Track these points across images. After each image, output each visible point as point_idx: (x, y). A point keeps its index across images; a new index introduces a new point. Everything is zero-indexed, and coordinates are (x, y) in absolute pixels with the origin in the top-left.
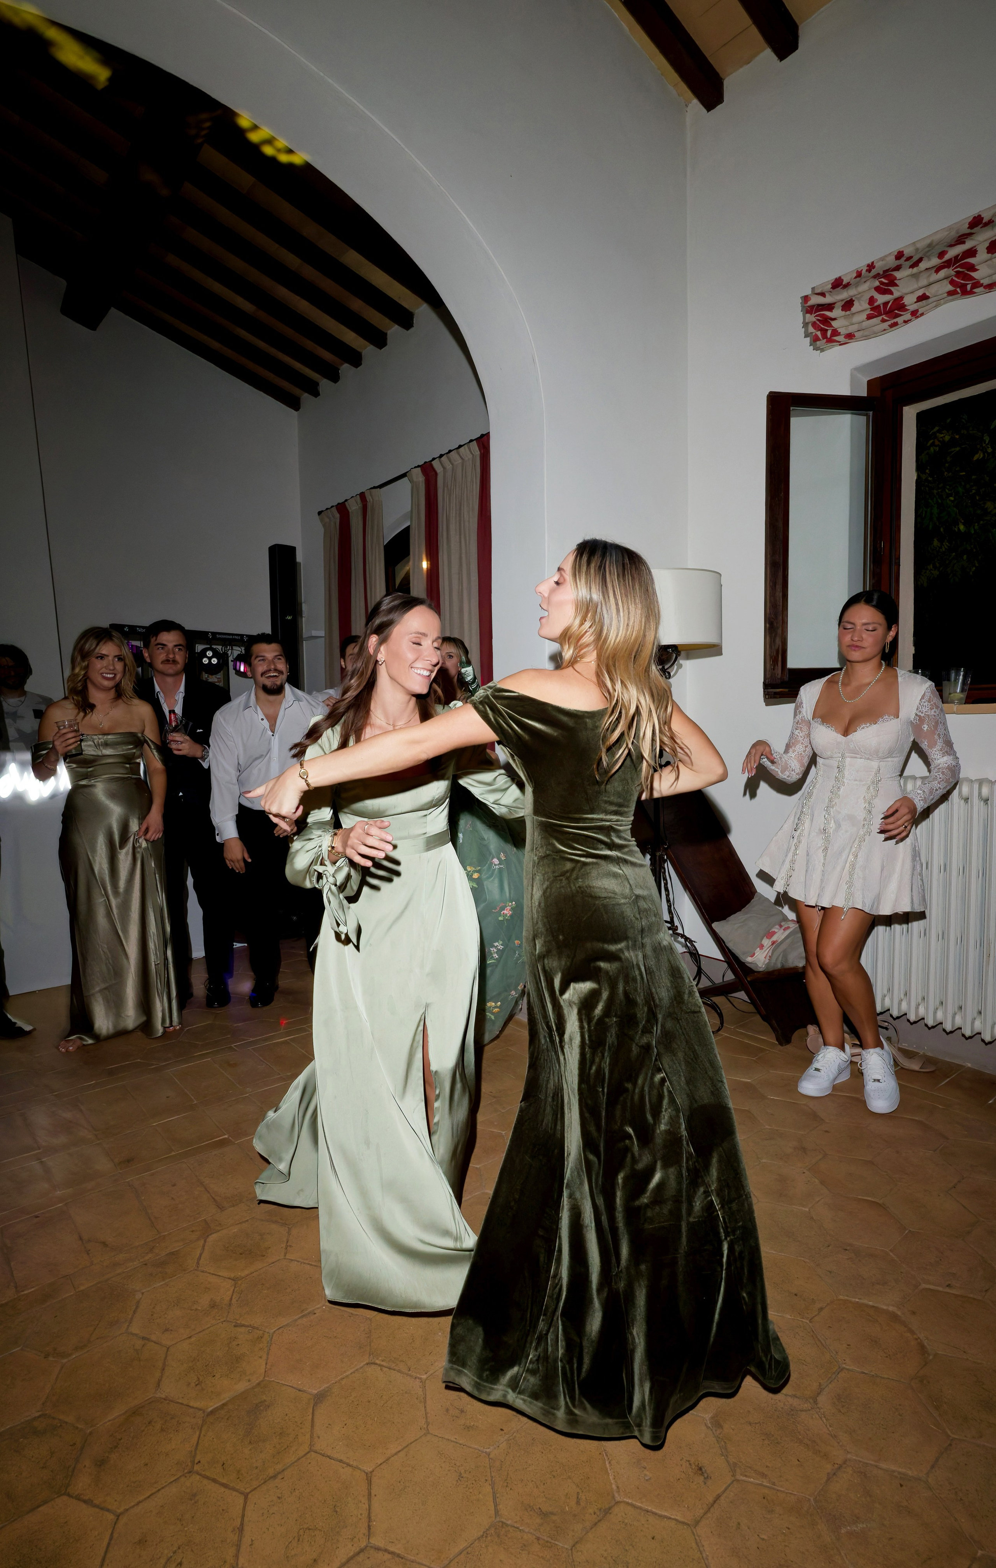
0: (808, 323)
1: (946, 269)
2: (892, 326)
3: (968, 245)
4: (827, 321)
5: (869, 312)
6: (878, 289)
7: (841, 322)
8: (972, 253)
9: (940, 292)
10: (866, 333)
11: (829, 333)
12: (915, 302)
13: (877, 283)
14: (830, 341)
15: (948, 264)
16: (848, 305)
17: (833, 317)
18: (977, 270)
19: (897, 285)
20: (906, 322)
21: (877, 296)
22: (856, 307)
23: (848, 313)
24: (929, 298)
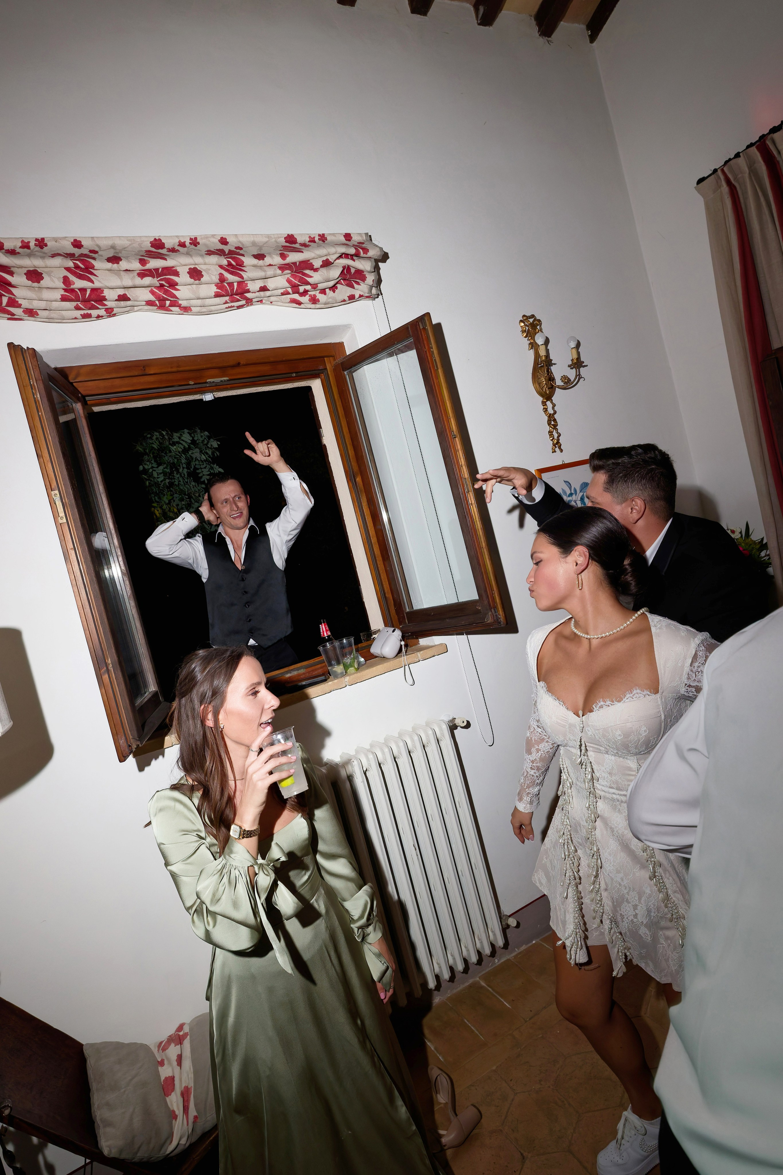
1: (149, 278)
3: (168, 261)
4: (4, 284)
5: (63, 293)
6: (70, 268)
7: (26, 292)
8: (173, 271)
9: (140, 299)
12: (116, 300)
13: (71, 265)
15: (150, 273)
16: (35, 276)
18: (178, 290)
19: (93, 274)
21: (71, 277)
22: (46, 282)
23: (36, 284)
24: (129, 299)
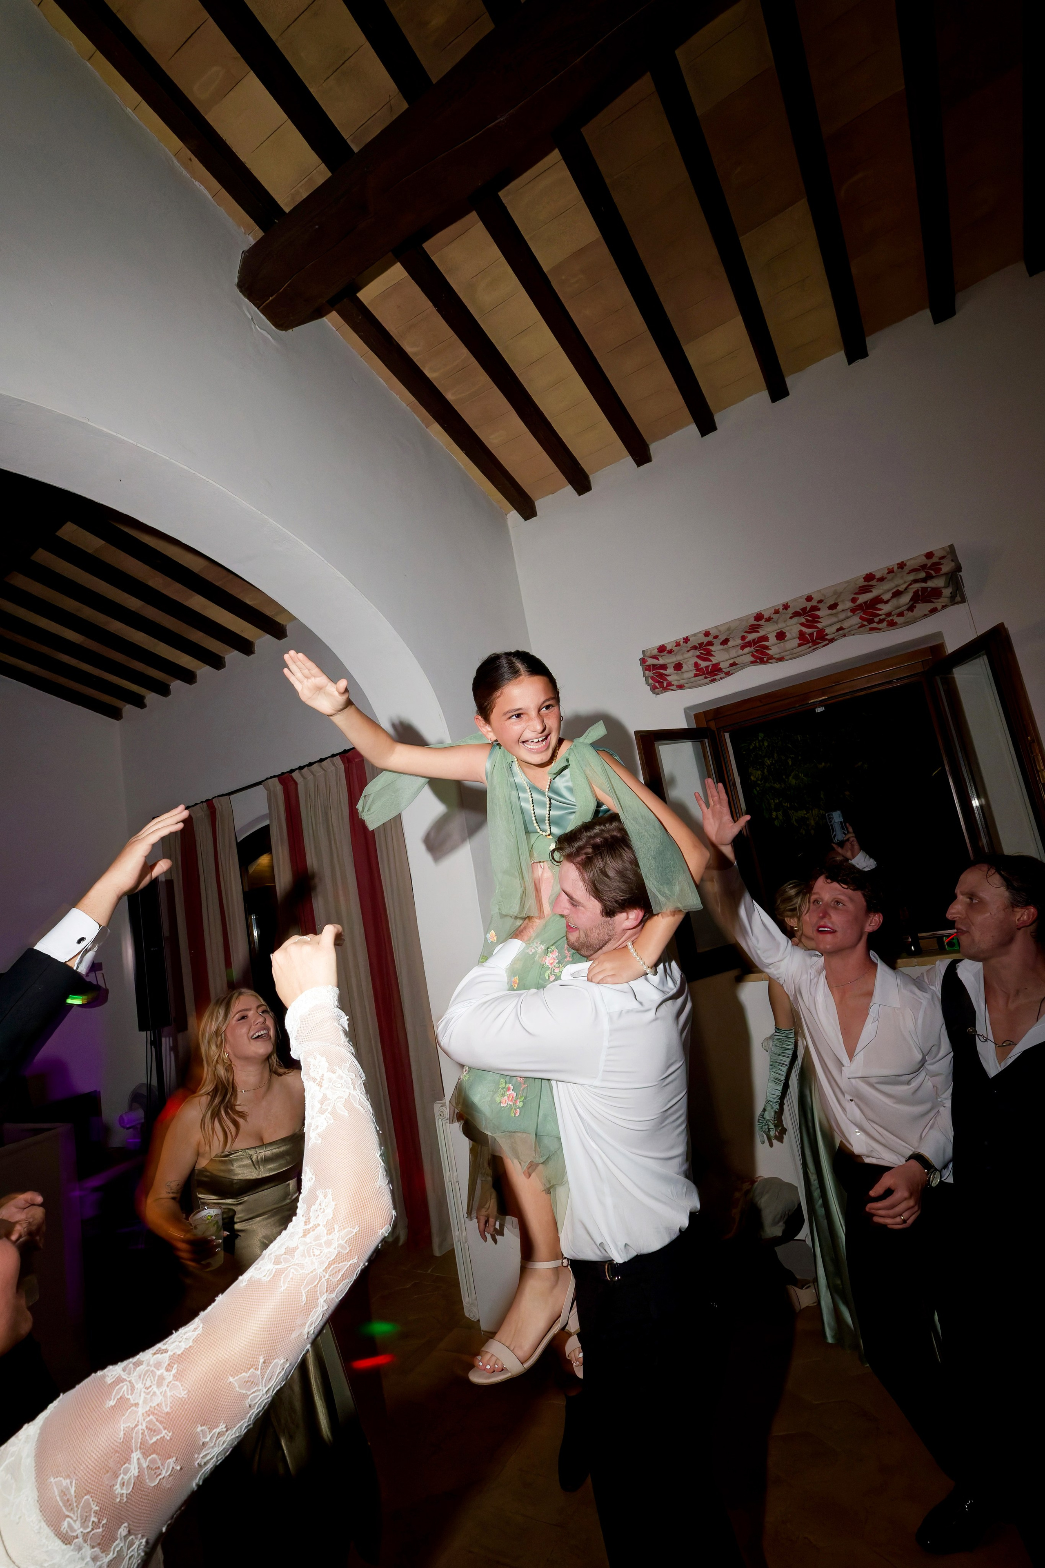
0: (648, 677)
1: (749, 648)
2: (713, 681)
3: (761, 633)
4: (662, 676)
5: (695, 672)
6: (698, 657)
7: (673, 677)
8: (765, 638)
9: (745, 662)
10: (693, 684)
11: (665, 684)
12: (728, 667)
13: (698, 654)
14: (666, 689)
15: (749, 644)
16: (678, 667)
17: (667, 674)
18: (770, 649)
19: (712, 655)
20: (721, 678)
21: (699, 662)
22: (685, 668)
23: (679, 672)
24: (737, 664)
